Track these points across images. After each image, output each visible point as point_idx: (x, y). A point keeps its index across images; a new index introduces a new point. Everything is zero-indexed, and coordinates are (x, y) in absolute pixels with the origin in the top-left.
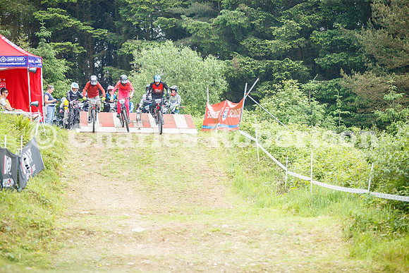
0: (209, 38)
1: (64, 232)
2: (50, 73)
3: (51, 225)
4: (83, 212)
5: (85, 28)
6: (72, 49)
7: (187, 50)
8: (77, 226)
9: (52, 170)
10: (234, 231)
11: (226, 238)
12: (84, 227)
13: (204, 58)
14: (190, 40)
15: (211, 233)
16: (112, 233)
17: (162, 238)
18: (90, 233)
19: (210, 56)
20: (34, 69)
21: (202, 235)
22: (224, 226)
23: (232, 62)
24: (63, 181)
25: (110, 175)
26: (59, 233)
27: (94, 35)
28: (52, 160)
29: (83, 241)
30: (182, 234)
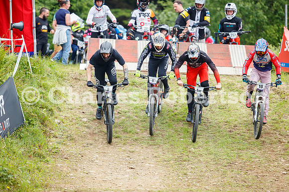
9: (37, 127)
24: (53, 143)
25: (123, 136)
28: (38, 111)
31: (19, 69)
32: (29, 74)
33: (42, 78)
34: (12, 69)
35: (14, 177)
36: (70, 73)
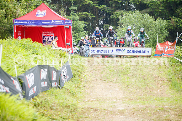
0: (158, 8)
1: (83, 110)
2: (76, 28)
3: (76, 106)
4: (92, 99)
5: (94, 5)
6: (87, 15)
7: (147, 15)
9: (77, 78)
10: (171, 109)
11: (167, 113)
12: (93, 107)
13: (156, 19)
14: (148, 10)
15: (158, 110)
16: (107, 110)
17: (133, 113)
18: (96, 110)
19: (159, 18)
20: (68, 26)
21: (154, 111)
22: (166, 107)
23: (171, 21)
26: (80, 110)
27: (99, 8)
28: (77, 73)
29: (92, 114)
30: (144, 111)
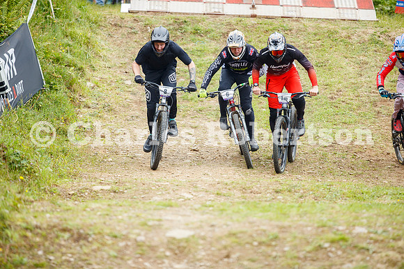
8: (56, 221)
9: (61, 93)
10: (376, 241)
17: (225, 252)
21: (309, 248)
24: (84, 115)
28: (62, 71)
29: (63, 254)
30: (269, 245)
31: (36, 12)
32: (49, 18)
33: (68, 25)
34: (27, 12)
35: (29, 163)
36: (108, 16)
